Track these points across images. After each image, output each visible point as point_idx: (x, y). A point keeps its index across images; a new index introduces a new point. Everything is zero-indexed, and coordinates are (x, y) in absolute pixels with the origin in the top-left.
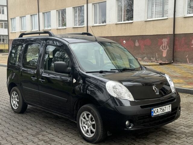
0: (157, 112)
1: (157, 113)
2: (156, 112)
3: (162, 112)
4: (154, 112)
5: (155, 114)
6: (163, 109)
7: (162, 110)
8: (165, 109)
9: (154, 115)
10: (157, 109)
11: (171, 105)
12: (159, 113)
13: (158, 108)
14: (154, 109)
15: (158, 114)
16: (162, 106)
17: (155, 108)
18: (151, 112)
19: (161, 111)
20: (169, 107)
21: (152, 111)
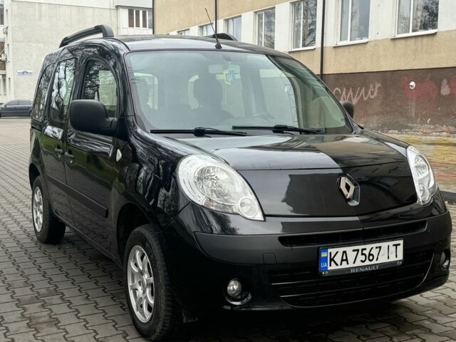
0: (342, 260)
1: (344, 263)
2: (339, 263)
3: (362, 261)
4: (332, 260)
5: (333, 267)
6: (366, 252)
7: (362, 254)
8: (375, 252)
9: (329, 268)
10: (345, 252)
11: (401, 242)
12: (351, 265)
13: (349, 250)
14: (330, 250)
15: (345, 265)
16: (365, 243)
17: (333, 247)
18: (317, 260)
19: (361, 257)
20: (392, 249)
21: (323, 255)
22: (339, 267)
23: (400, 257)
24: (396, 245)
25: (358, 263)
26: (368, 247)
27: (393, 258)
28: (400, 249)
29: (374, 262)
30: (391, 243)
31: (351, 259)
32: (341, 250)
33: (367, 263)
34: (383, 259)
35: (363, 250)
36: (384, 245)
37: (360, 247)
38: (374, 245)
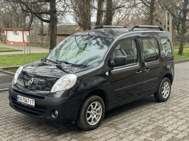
8: (27, 100)
9: (18, 100)
22: (20, 101)
23: (34, 105)
24: (33, 101)
25: (24, 102)
26: (26, 98)
27: (32, 104)
28: (34, 102)
29: (27, 103)
30: (32, 100)
31: (22, 100)
32: (20, 96)
33: (25, 103)
34: (29, 103)
35: (25, 98)
36: (30, 99)
37: (24, 97)
38: (27, 98)
